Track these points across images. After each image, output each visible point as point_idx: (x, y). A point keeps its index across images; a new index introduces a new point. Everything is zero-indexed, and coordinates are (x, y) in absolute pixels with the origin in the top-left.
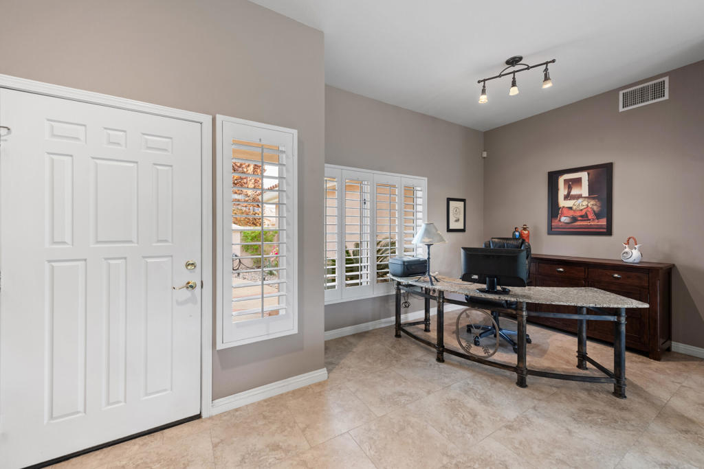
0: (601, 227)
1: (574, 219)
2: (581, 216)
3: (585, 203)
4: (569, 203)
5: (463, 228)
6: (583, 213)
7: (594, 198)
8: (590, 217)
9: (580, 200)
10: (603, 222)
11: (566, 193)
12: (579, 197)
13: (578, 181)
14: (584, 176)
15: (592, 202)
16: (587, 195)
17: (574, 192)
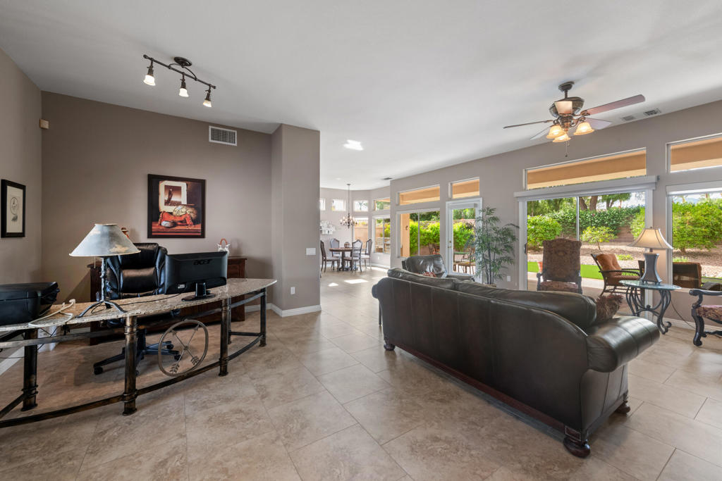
0: (197, 231)
1: (175, 224)
2: (181, 222)
3: (184, 210)
4: (170, 209)
5: (21, 231)
6: (183, 218)
7: (191, 207)
8: (188, 223)
9: (180, 207)
10: (199, 227)
11: (167, 199)
12: (178, 204)
13: (178, 189)
14: (183, 185)
15: (190, 210)
16: (186, 203)
17: (175, 198)
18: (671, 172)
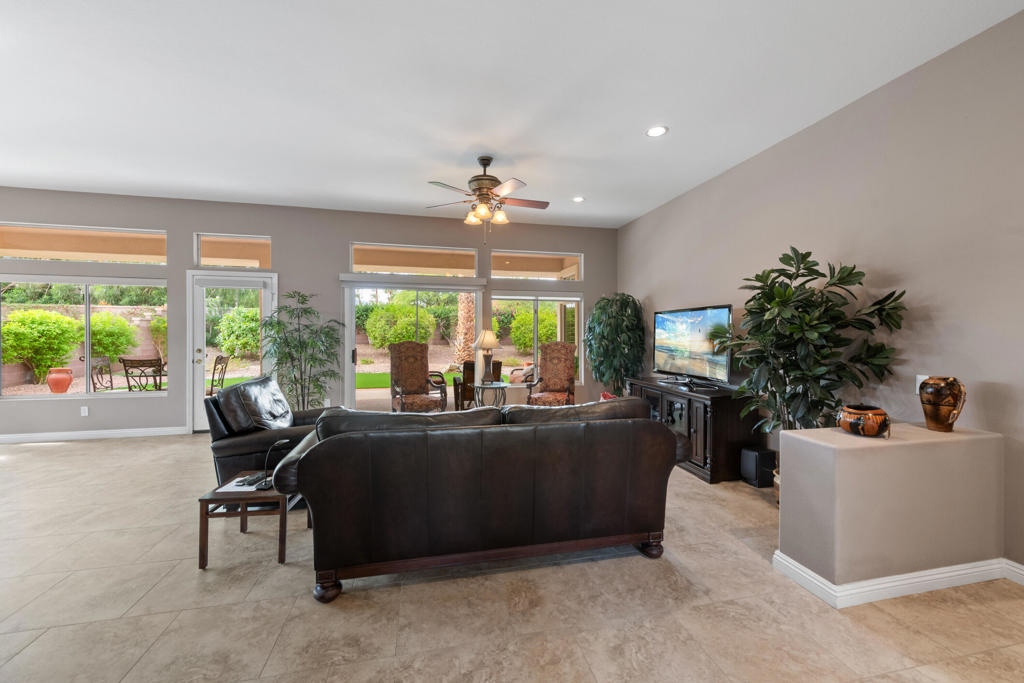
18: (493, 277)
